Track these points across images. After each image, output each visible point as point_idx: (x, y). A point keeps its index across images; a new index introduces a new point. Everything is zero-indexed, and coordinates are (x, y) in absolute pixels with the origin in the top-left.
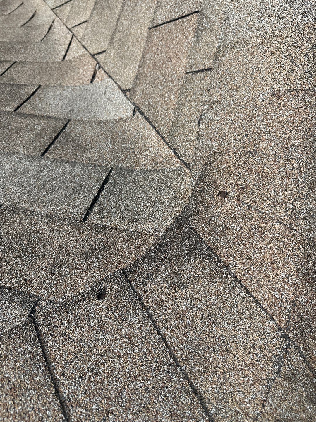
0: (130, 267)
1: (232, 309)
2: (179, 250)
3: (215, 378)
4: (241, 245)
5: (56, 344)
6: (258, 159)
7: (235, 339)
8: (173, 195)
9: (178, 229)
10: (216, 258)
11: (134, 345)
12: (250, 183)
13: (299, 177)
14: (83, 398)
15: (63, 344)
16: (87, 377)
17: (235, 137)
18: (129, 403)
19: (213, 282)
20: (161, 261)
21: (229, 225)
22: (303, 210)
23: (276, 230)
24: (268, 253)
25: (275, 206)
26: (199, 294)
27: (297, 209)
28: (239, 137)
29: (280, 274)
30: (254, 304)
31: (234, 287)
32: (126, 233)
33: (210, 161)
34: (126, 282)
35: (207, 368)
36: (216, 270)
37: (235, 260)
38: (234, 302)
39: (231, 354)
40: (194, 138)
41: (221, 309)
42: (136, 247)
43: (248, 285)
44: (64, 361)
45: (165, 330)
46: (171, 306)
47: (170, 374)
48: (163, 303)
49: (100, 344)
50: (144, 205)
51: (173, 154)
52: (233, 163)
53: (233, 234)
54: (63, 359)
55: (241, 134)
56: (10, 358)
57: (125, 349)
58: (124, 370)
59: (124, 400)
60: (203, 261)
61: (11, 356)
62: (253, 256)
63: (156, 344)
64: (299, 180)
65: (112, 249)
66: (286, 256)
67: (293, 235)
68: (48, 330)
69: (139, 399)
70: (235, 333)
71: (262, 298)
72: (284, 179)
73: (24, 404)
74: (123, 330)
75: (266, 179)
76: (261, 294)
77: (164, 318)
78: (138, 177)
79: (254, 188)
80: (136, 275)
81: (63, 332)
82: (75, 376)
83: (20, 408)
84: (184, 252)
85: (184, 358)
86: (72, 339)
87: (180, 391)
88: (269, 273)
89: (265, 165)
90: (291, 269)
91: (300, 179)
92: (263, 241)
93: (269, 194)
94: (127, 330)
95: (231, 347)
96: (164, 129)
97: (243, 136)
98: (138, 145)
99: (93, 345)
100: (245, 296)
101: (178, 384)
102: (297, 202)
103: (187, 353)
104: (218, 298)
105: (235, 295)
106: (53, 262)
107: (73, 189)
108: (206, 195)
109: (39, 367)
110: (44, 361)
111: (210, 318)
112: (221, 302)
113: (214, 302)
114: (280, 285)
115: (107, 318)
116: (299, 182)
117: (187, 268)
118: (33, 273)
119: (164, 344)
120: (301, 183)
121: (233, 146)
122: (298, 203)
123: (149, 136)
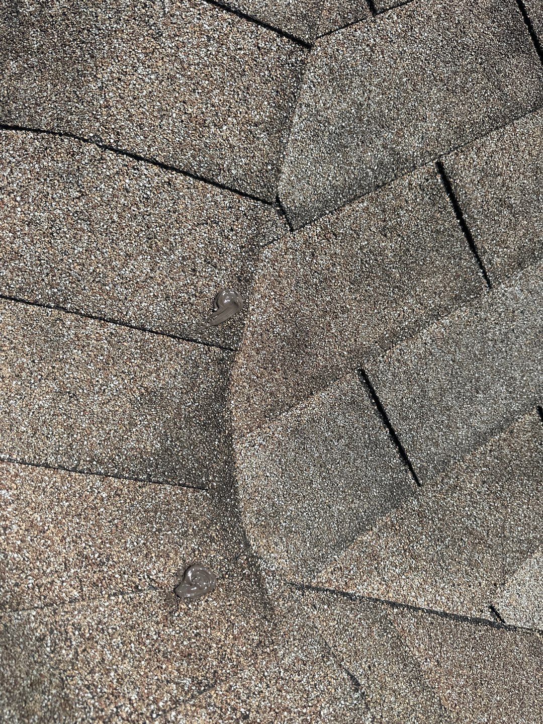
0: (229, 363)
1: (50, 428)
2: (189, 442)
3: (5, 334)
4: (107, 524)
5: (213, 203)
6: (188, 684)
7: (19, 397)
8: (282, 521)
9: (219, 472)
10: (127, 475)
11: (126, 282)
12: (167, 630)
13: (97, 704)
14: (123, 182)
15: (205, 211)
16: (141, 205)
17: (264, 697)
18: (71, 223)
19: (104, 441)
20: (198, 406)
21: (147, 540)
22: (52, 652)
23: (71, 585)
24: (59, 542)
25: (100, 622)
26: (110, 411)
27: (63, 645)
28: (254, 702)
29: (20, 526)
30: (26, 457)
31: (70, 457)
32: (287, 404)
33: (268, 621)
34: (213, 341)
35: (24, 337)
36: (113, 460)
37: (99, 495)
38: (55, 439)
39: (10, 376)
40: (337, 644)
41: (65, 417)
42: (252, 397)
43: (54, 476)
44: (183, 196)
45: (109, 331)
46: (130, 364)
47: (56, 290)
48: (143, 358)
49: (164, 248)
50: (309, 467)
51: (351, 592)
52: (225, 645)
53: (130, 530)
54: (186, 197)
55: (257, 712)
56: (242, 145)
57: (132, 269)
58: (110, 247)
59: (79, 221)
60: (142, 457)
61: (244, 147)
62: (78, 521)
63: (102, 306)
64: (93, 698)
65: (278, 367)
66: (28, 558)
67: (40, 598)
68: (240, 209)
69: (65, 236)
70: (24, 403)
71: (21, 474)
72: (118, 679)
73: (173, 122)
74: (156, 287)
75: (147, 657)
76: (27, 478)
77: (125, 344)
78: (366, 506)
79: (155, 627)
80: (210, 361)
81: (220, 223)
82: (154, 193)
83: (174, 115)
84: (179, 446)
85: (58, 322)
86: (203, 224)
87: (30, 285)
88: (36, 515)
89: (168, 682)
90: (8, 544)
91: (93, 701)
92: (80, 554)
93: (124, 635)
94: (151, 289)
95: (16, 384)
96: (408, 622)
97: (249, 710)
98: (425, 560)
99: (172, 240)
100: (46, 460)
101: (38, 289)
102: (71, 656)
103: (61, 330)
104: (81, 428)
105: (61, 448)
106: (330, 285)
107: (430, 399)
108: (222, 558)
109: (202, 165)
110: (203, 175)
111: (71, 395)
112: (73, 426)
113: (82, 417)
114: (8, 510)
115: (189, 281)
116: (89, 695)
117: (155, 429)
118: (338, 251)
119: (93, 315)
120: (86, 695)
121: (253, 677)
122: (67, 655)
123: (424, 592)
